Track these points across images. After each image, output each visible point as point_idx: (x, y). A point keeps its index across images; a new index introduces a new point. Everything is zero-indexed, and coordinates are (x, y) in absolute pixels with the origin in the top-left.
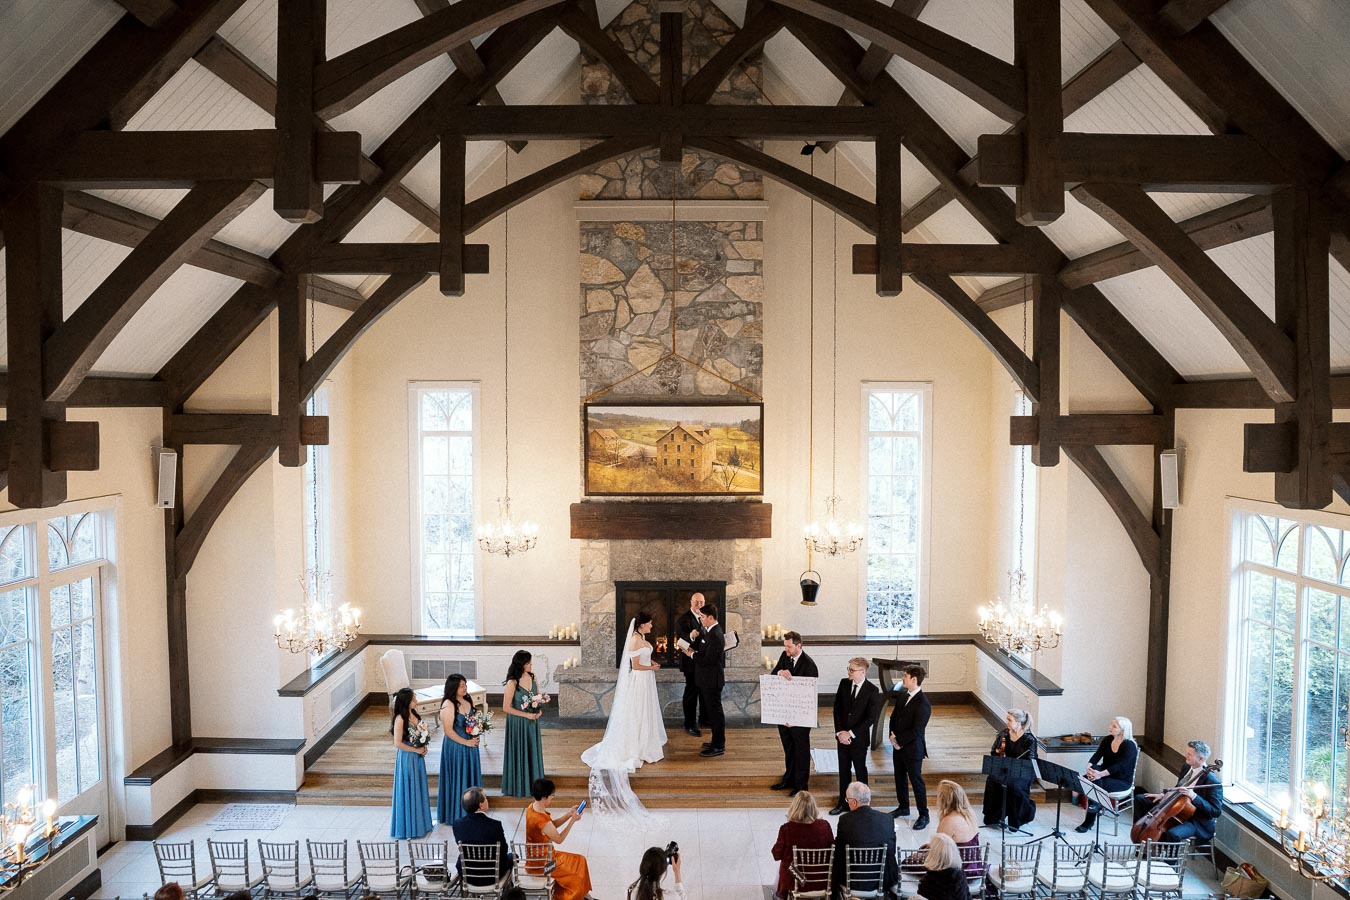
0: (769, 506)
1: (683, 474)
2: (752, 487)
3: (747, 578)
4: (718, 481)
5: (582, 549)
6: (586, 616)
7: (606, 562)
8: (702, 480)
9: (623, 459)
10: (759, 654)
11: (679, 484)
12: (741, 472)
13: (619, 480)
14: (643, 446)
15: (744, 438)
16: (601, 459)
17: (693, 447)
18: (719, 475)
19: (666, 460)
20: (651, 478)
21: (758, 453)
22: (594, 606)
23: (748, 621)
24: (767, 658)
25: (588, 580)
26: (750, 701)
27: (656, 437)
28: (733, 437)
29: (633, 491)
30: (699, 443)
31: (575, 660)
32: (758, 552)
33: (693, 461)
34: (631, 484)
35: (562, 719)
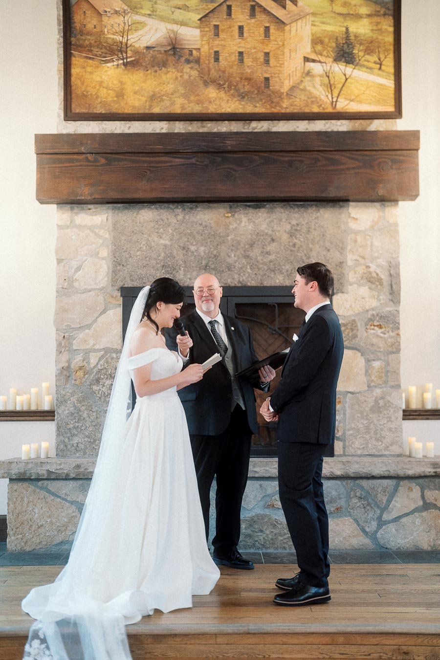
0: (415, 135)
1: (249, 80)
2: (378, 102)
3: (372, 280)
4: (315, 92)
5: (60, 227)
6: (65, 357)
7: (104, 253)
8: (285, 88)
9: (136, 52)
10: (398, 430)
11: (242, 96)
12: (357, 74)
13: (129, 88)
14: (175, 27)
15: (364, 10)
16: (95, 50)
17: (267, 29)
18: (318, 79)
19: (217, 53)
20: (190, 87)
21: (390, 39)
22: (81, 335)
23: (377, 364)
24: (413, 440)
25: (71, 285)
26: (386, 517)
27: (196, 10)
28: (344, 11)
29: (156, 110)
30: (280, 23)
31: (45, 445)
32: (392, 231)
33: (267, 54)
34: (153, 98)
35: (11, 554)
